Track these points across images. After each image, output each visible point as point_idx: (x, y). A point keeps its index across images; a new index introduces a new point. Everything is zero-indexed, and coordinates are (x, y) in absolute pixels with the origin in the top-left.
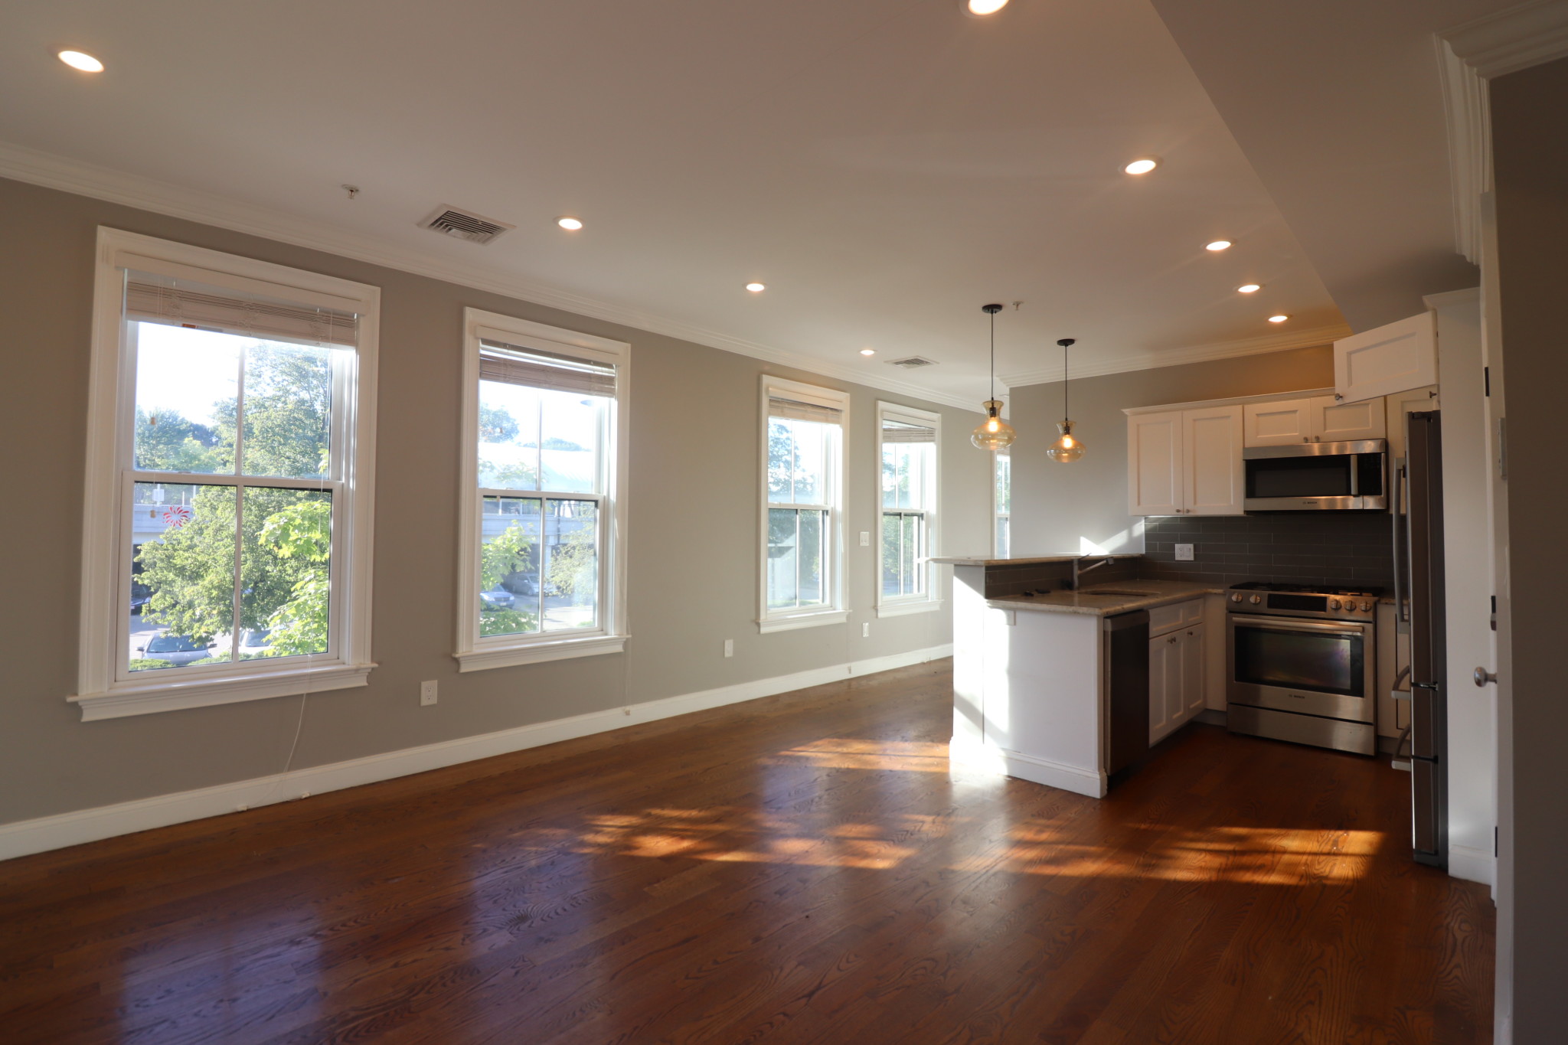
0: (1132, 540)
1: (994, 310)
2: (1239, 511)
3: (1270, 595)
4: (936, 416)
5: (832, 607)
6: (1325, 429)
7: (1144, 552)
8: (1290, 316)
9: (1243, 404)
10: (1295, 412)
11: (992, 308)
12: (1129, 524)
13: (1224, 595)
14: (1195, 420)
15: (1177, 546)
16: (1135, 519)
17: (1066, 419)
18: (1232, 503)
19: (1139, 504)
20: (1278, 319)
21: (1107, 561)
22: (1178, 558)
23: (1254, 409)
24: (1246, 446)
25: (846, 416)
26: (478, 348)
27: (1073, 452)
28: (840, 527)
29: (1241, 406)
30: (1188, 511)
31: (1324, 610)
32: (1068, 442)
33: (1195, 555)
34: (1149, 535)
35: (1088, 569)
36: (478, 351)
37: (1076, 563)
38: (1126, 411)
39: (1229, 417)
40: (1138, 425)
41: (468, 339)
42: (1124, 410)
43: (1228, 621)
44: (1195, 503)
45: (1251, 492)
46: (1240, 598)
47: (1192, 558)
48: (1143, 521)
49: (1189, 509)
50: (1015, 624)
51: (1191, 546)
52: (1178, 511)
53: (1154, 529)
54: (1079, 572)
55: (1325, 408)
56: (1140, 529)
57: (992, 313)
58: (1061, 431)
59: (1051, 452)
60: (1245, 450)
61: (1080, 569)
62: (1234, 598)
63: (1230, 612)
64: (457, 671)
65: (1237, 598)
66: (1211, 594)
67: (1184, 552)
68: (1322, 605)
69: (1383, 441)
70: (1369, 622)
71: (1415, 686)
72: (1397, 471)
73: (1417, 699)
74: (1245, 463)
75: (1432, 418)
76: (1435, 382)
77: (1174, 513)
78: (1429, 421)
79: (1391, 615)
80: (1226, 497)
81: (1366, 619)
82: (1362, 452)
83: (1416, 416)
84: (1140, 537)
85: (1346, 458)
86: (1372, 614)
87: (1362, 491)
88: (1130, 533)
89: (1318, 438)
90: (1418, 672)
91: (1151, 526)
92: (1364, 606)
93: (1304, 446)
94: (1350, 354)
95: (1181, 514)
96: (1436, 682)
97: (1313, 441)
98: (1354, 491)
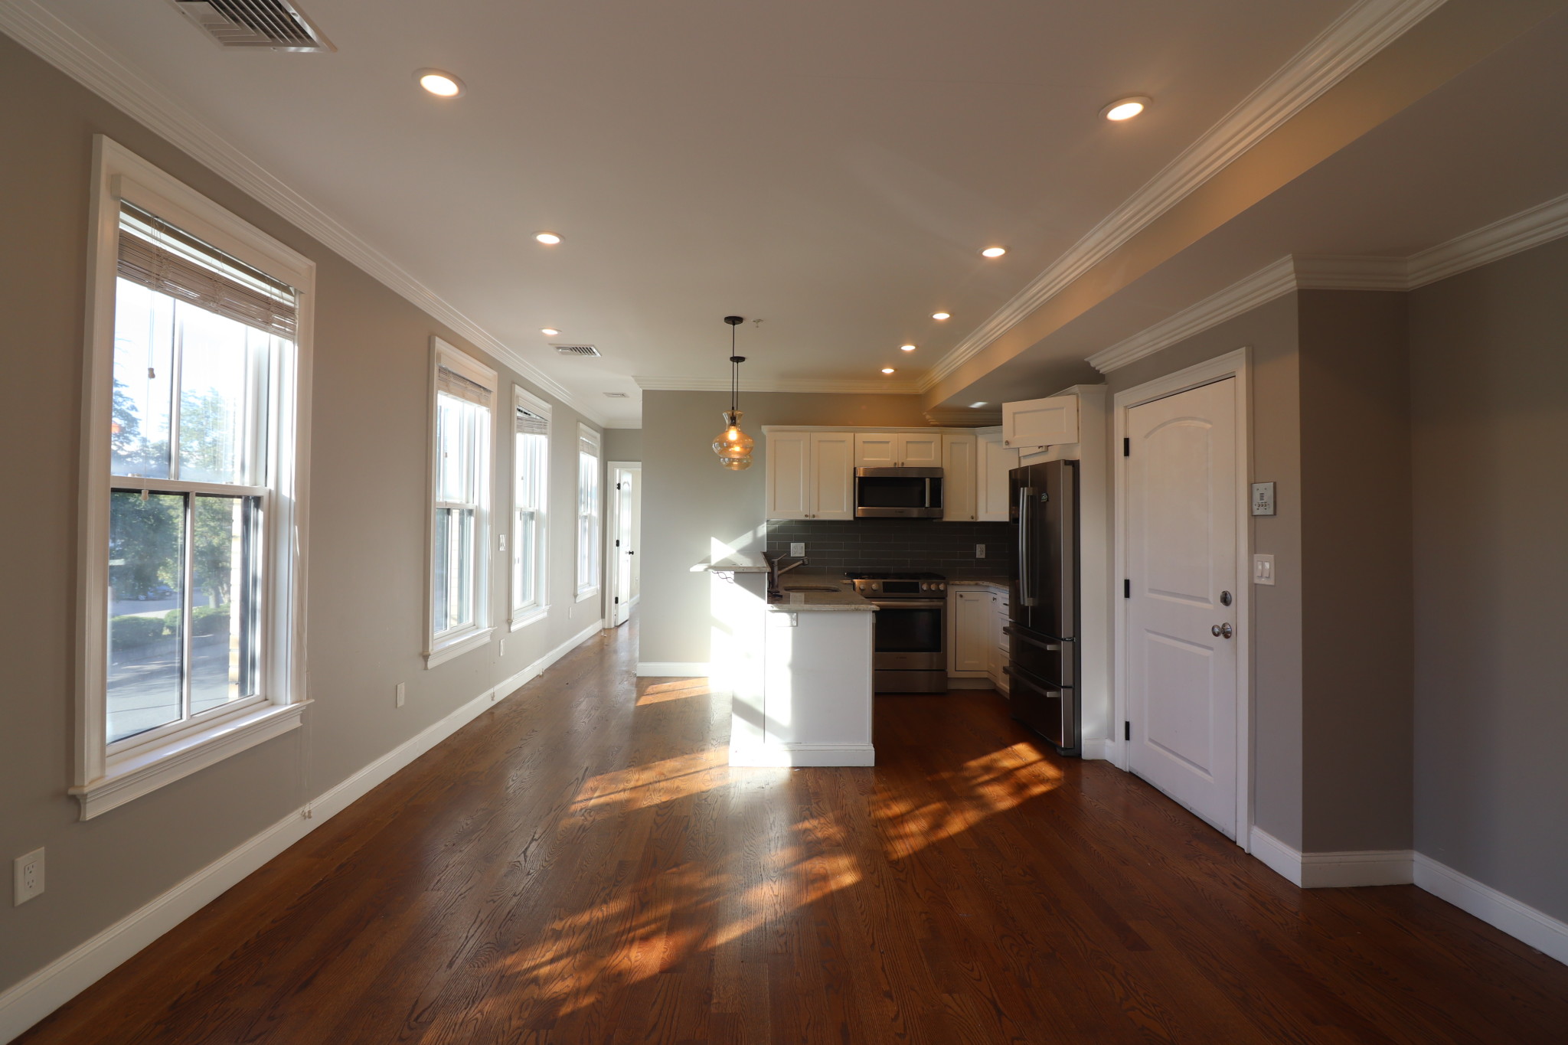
0: (755, 538)
1: (736, 322)
2: (848, 516)
3: (884, 583)
4: (547, 406)
5: (475, 625)
6: (907, 457)
7: (765, 549)
8: (895, 370)
9: (855, 432)
10: (888, 442)
11: (734, 320)
12: (753, 526)
14: (820, 441)
15: (792, 544)
16: (759, 523)
18: (842, 510)
19: (775, 509)
20: (888, 371)
22: (791, 554)
23: (862, 437)
24: (855, 466)
25: (493, 397)
26: (117, 220)
28: (487, 530)
29: (853, 434)
30: (814, 516)
31: (918, 592)
33: (806, 552)
34: (771, 536)
35: (787, 569)
36: (118, 225)
38: (764, 427)
39: (843, 441)
40: (776, 440)
41: (105, 203)
42: (762, 427)
44: (817, 509)
45: (858, 502)
46: (865, 586)
47: (801, 555)
48: (765, 523)
49: (814, 514)
51: (803, 544)
52: (806, 516)
53: (774, 530)
54: (779, 573)
55: (908, 441)
56: (763, 530)
57: (734, 325)
60: (855, 469)
61: (779, 569)
62: (861, 586)
64: (77, 819)
65: (863, 587)
67: (798, 550)
68: (915, 588)
69: (941, 469)
70: (944, 598)
71: (1064, 640)
72: (1028, 496)
73: (1065, 649)
74: (857, 479)
75: (1075, 465)
76: (1076, 441)
77: (803, 518)
78: (1073, 466)
79: (953, 592)
80: (840, 506)
81: (942, 596)
82: (932, 477)
83: (1067, 463)
84: (763, 537)
85: (923, 480)
86: (945, 592)
87: (932, 505)
88: (755, 533)
89: (903, 464)
90: (1066, 631)
91: (772, 527)
92: (942, 587)
93: (895, 469)
94: (1014, 414)
95: (808, 518)
96: (1074, 636)
97: (900, 466)
98: (928, 504)
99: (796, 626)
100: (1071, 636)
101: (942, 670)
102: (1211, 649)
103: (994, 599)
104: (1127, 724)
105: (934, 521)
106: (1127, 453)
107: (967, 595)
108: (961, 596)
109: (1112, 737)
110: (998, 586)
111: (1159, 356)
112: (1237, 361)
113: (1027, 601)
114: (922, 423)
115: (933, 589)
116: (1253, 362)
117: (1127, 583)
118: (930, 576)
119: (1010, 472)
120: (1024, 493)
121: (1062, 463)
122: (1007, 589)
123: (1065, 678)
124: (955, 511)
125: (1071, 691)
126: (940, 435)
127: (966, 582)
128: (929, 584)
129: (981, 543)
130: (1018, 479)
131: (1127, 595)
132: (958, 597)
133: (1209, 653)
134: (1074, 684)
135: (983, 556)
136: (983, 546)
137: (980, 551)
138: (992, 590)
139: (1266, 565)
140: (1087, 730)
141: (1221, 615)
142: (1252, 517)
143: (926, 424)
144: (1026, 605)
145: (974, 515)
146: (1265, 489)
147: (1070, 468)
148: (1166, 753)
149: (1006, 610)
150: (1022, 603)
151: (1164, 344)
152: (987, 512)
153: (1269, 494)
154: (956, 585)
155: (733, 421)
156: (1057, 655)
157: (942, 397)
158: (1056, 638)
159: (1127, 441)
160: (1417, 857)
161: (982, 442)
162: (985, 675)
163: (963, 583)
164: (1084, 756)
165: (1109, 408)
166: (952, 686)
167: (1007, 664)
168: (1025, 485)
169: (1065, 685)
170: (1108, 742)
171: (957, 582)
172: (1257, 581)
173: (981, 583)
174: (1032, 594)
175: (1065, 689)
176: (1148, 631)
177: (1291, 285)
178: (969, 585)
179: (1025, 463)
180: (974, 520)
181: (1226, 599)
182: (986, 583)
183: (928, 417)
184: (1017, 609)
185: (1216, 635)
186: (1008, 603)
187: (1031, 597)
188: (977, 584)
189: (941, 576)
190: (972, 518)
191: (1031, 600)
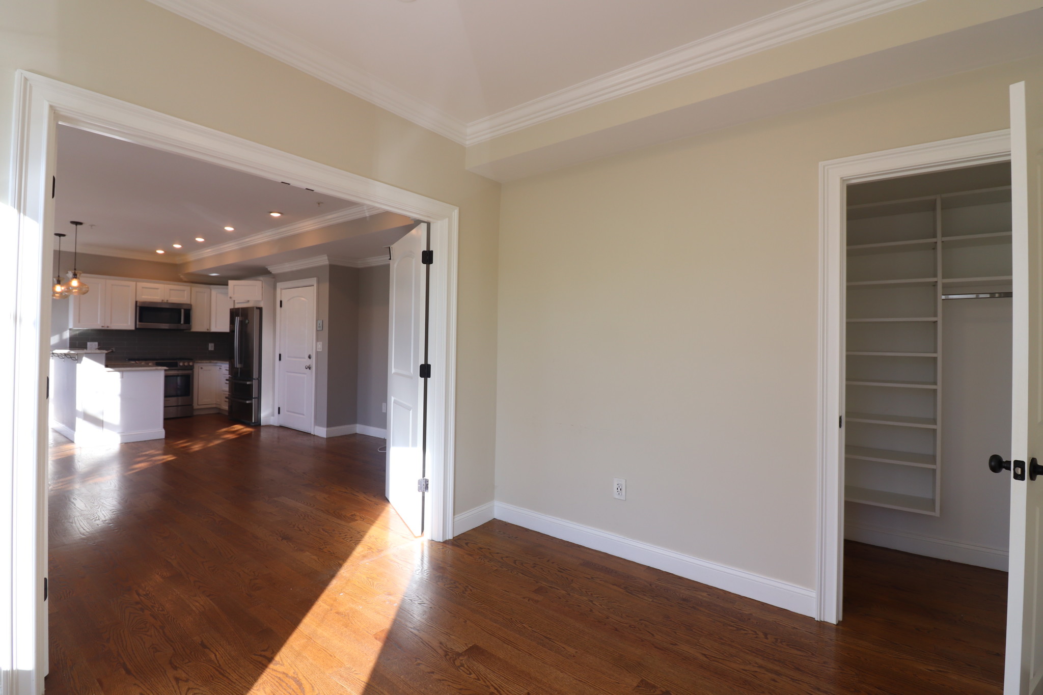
0: (62, 341)
1: (78, 224)
2: (132, 327)
6: (169, 298)
8: (165, 252)
9: (136, 282)
10: (157, 289)
12: (61, 332)
15: (89, 343)
16: (65, 330)
17: (59, 276)
18: (129, 323)
19: (79, 322)
20: (160, 252)
23: (140, 285)
24: (137, 300)
29: (135, 283)
30: (108, 327)
31: (177, 367)
33: (98, 348)
34: (72, 338)
39: (128, 286)
44: (111, 323)
45: (138, 320)
48: (70, 331)
51: (96, 343)
52: (103, 327)
53: (75, 335)
55: (170, 289)
56: (67, 335)
60: (137, 302)
67: (93, 346)
69: (191, 305)
71: (255, 379)
72: (239, 321)
73: (255, 383)
74: (138, 308)
75: (260, 309)
76: (261, 299)
77: (100, 327)
79: (197, 366)
80: (126, 321)
81: (192, 368)
82: (185, 308)
83: (258, 308)
84: (66, 340)
85: (179, 310)
87: (185, 323)
88: (61, 336)
90: (255, 375)
92: (191, 364)
93: (162, 303)
94: (234, 285)
95: (103, 328)
97: (166, 301)
98: (182, 322)
99: (122, 377)
100: (258, 377)
101: (191, 405)
102: (305, 374)
103: (220, 368)
104: (279, 408)
105: (185, 331)
106: (281, 306)
107: (205, 368)
108: (202, 368)
109: (273, 415)
110: (222, 362)
111: (292, 272)
112: (314, 281)
113: (238, 365)
114: (180, 280)
115: (187, 365)
116: (318, 282)
117: (280, 355)
118: (181, 359)
119: (231, 309)
120: (237, 320)
121: (255, 308)
122: (228, 363)
123: (255, 394)
124: (198, 326)
125: (257, 399)
126: (190, 288)
127: (205, 361)
128: (184, 363)
129: (211, 342)
130: (234, 313)
131: (280, 359)
132: (200, 369)
133: (305, 375)
134: (258, 396)
135: (213, 349)
136: (213, 344)
137: (211, 347)
138: (218, 364)
139: (320, 345)
140: (263, 414)
141: (308, 362)
142: (317, 331)
143: (180, 281)
144: (238, 367)
146: (320, 322)
147: (258, 310)
148: (293, 414)
149: (227, 372)
150: (236, 366)
151: (294, 269)
152: (216, 327)
153: (321, 324)
154: (199, 363)
155: (75, 276)
156: (251, 386)
157: (193, 269)
158: (251, 379)
159: (281, 302)
160: (358, 425)
161: (215, 292)
162: (214, 406)
163: (203, 361)
164: (262, 424)
165: (275, 288)
166: (195, 413)
167: (227, 396)
168: (238, 315)
169: (254, 397)
170: (272, 418)
171: (200, 361)
172: (318, 350)
173: (212, 361)
174: (240, 362)
175: (254, 399)
176: (287, 372)
177: (327, 263)
178: (206, 363)
179: (237, 306)
180: (208, 331)
181: (310, 357)
182: (215, 361)
183: (182, 276)
184: (232, 370)
185: (306, 368)
186: (228, 369)
188: (210, 362)
189: (190, 359)
190: (208, 330)
191: (240, 365)
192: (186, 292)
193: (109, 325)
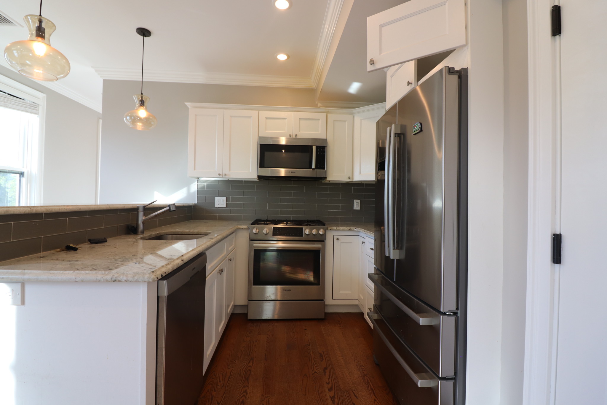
0: (189, 194)
3: (274, 228)
6: (299, 131)
7: (196, 202)
8: (289, 56)
9: (259, 110)
10: (285, 119)
12: (188, 184)
13: (248, 229)
14: (231, 117)
15: (217, 198)
16: (192, 181)
17: (142, 94)
18: (251, 171)
19: (195, 169)
20: (282, 57)
21: (169, 207)
22: (217, 205)
23: (264, 114)
24: (259, 136)
27: (146, 121)
29: (257, 111)
31: (302, 236)
32: (142, 113)
33: (227, 204)
34: (199, 192)
35: (153, 215)
37: (141, 210)
38: (188, 104)
39: (250, 117)
40: (196, 115)
42: (186, 103)
43: (250, 246)
44: (230, 170)
45: (262, 164)
46: (258, 230)
47: (225, 206)
48: (197, 182)
49: (226, 174)
50: (23, 303)
51: (224, 198)
52: (219, 175)
53: (203, 188)
54: (144, 218)
55: (300, 119)
56: (194, 187)
58: (137, 102)
59: (127, 119)
60: (260, 138)
61: (145, 215)
62: (254, 231)
63: (252, 240)
65: (256, 231)
66: (240, 229)
67: (220, 202)
68: (300, 232)
69: (325, 140)
70: (323, 241)
71: (444, 314)
73: (445, 325)
78: (460, 77)
79: (330, 235)
80: (247, 167)
81: (322, 239)
82: (316, 145)
85: (311, 148)
86: (324, 235)
87: (317, 167)
88: (189, 190)
89: (296, 135)
90: (446, 301)
91: (202, 185)
92: (321, 232)
94: (381, 26)
95: (223, 177)
96: (457, 309)
97: (294, 137)
98: (314, 166)
100: (454, 308)
101: (321, 299)
103: (363, 243)
106: (559, 30)
107: (342, 238)
108: (338, 239)
110: (367, 231)
113: (393, 254)
114: (312, 105)
115: (314, 233)
117: (558, 240)
118: (310, 223)
120: (391, 132)
122: (372, 235)
124: (336, 173)
125: (451, 383)
126: (325, 114)
127: (342, 228)
129: (356, 198)
131: (557, 257)
132: (335, 240)
134: (456, 373)
135: (359, 208)
136: (359, 201)
137: (356, 205)
138: (362, 234)
143: (316, 106)
144: (392, 257)
145: (351, 177)
149: (372, 254)
152: (360, 173)
154: (333, 230)
158: (430, 308)
161: (357, 119)
163: (338, 228)
166: (329, 311)
167: (372, 271)
168: (392, 123)
169: (444, 376)
171: (335, 228)
173: (353, 229)
174: (398, 245)
175: (444, 382)
178: (344, 230)
180: (351, 180)
182: (358, 230)
186: (373, 247)
187: (397, 248)
188: (350, 230)
189: (320, 223)
190: (349, 178)
191: (397, 251)
192: (320, 120)
193: (226, 171)
